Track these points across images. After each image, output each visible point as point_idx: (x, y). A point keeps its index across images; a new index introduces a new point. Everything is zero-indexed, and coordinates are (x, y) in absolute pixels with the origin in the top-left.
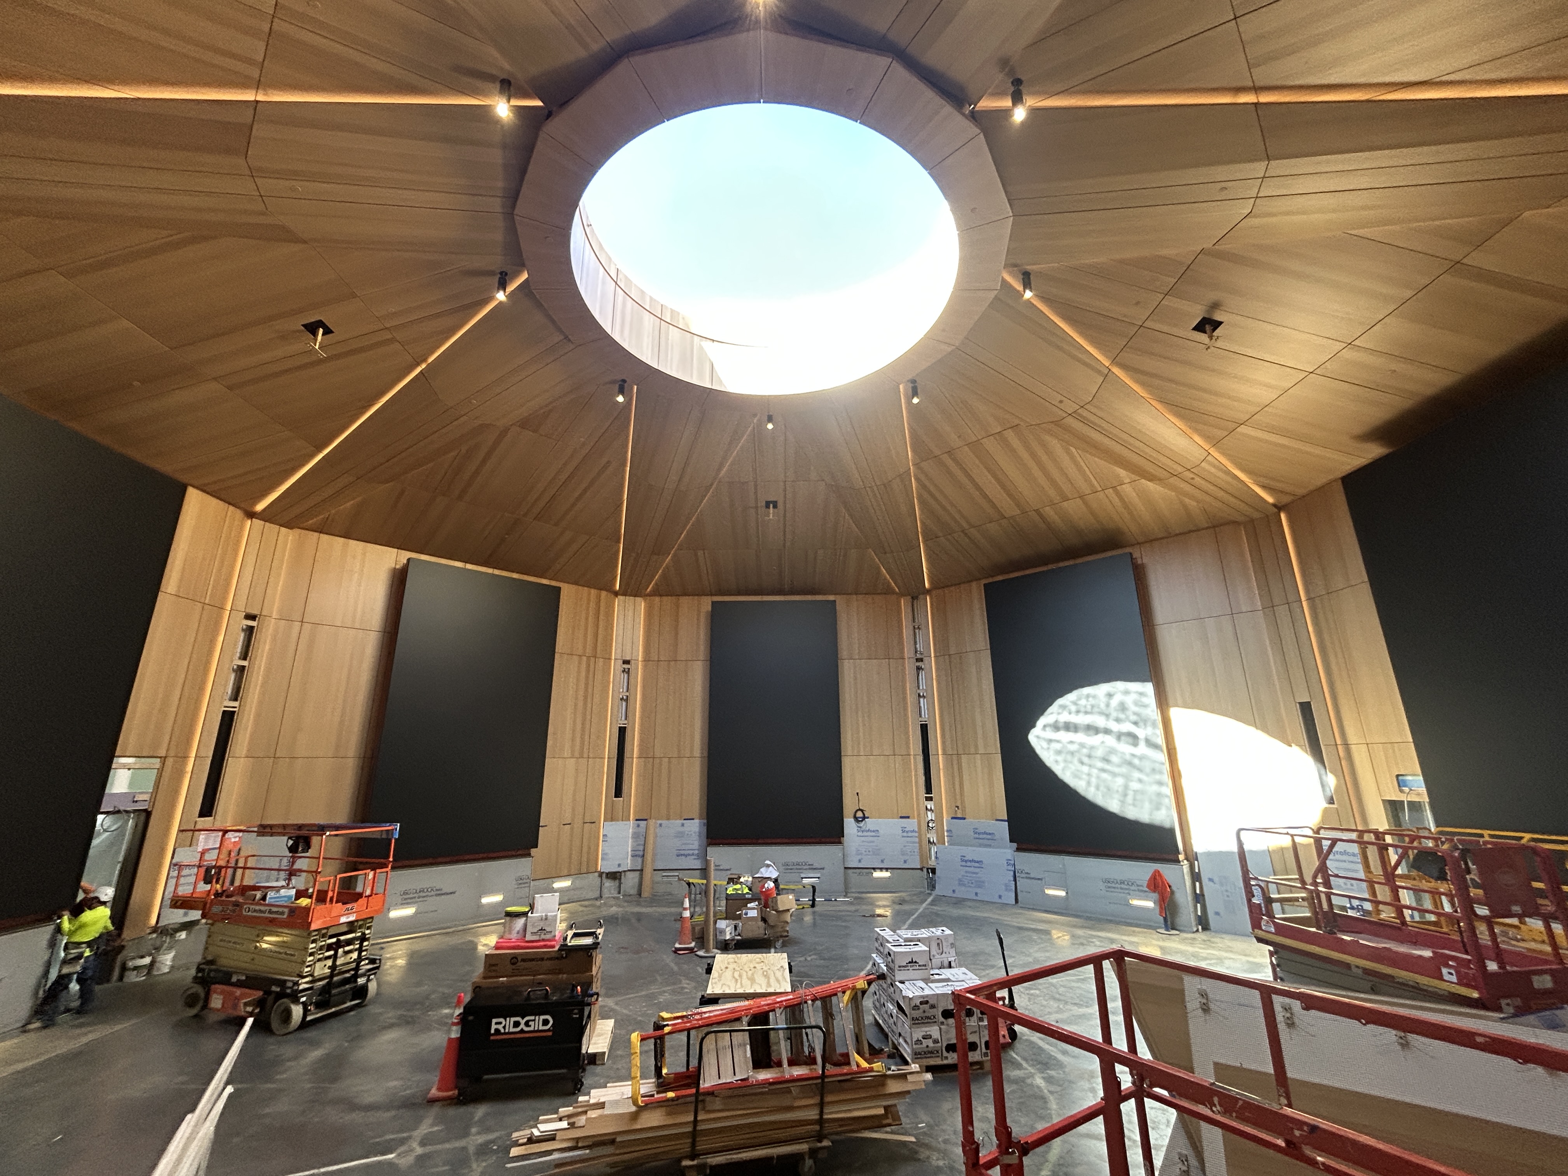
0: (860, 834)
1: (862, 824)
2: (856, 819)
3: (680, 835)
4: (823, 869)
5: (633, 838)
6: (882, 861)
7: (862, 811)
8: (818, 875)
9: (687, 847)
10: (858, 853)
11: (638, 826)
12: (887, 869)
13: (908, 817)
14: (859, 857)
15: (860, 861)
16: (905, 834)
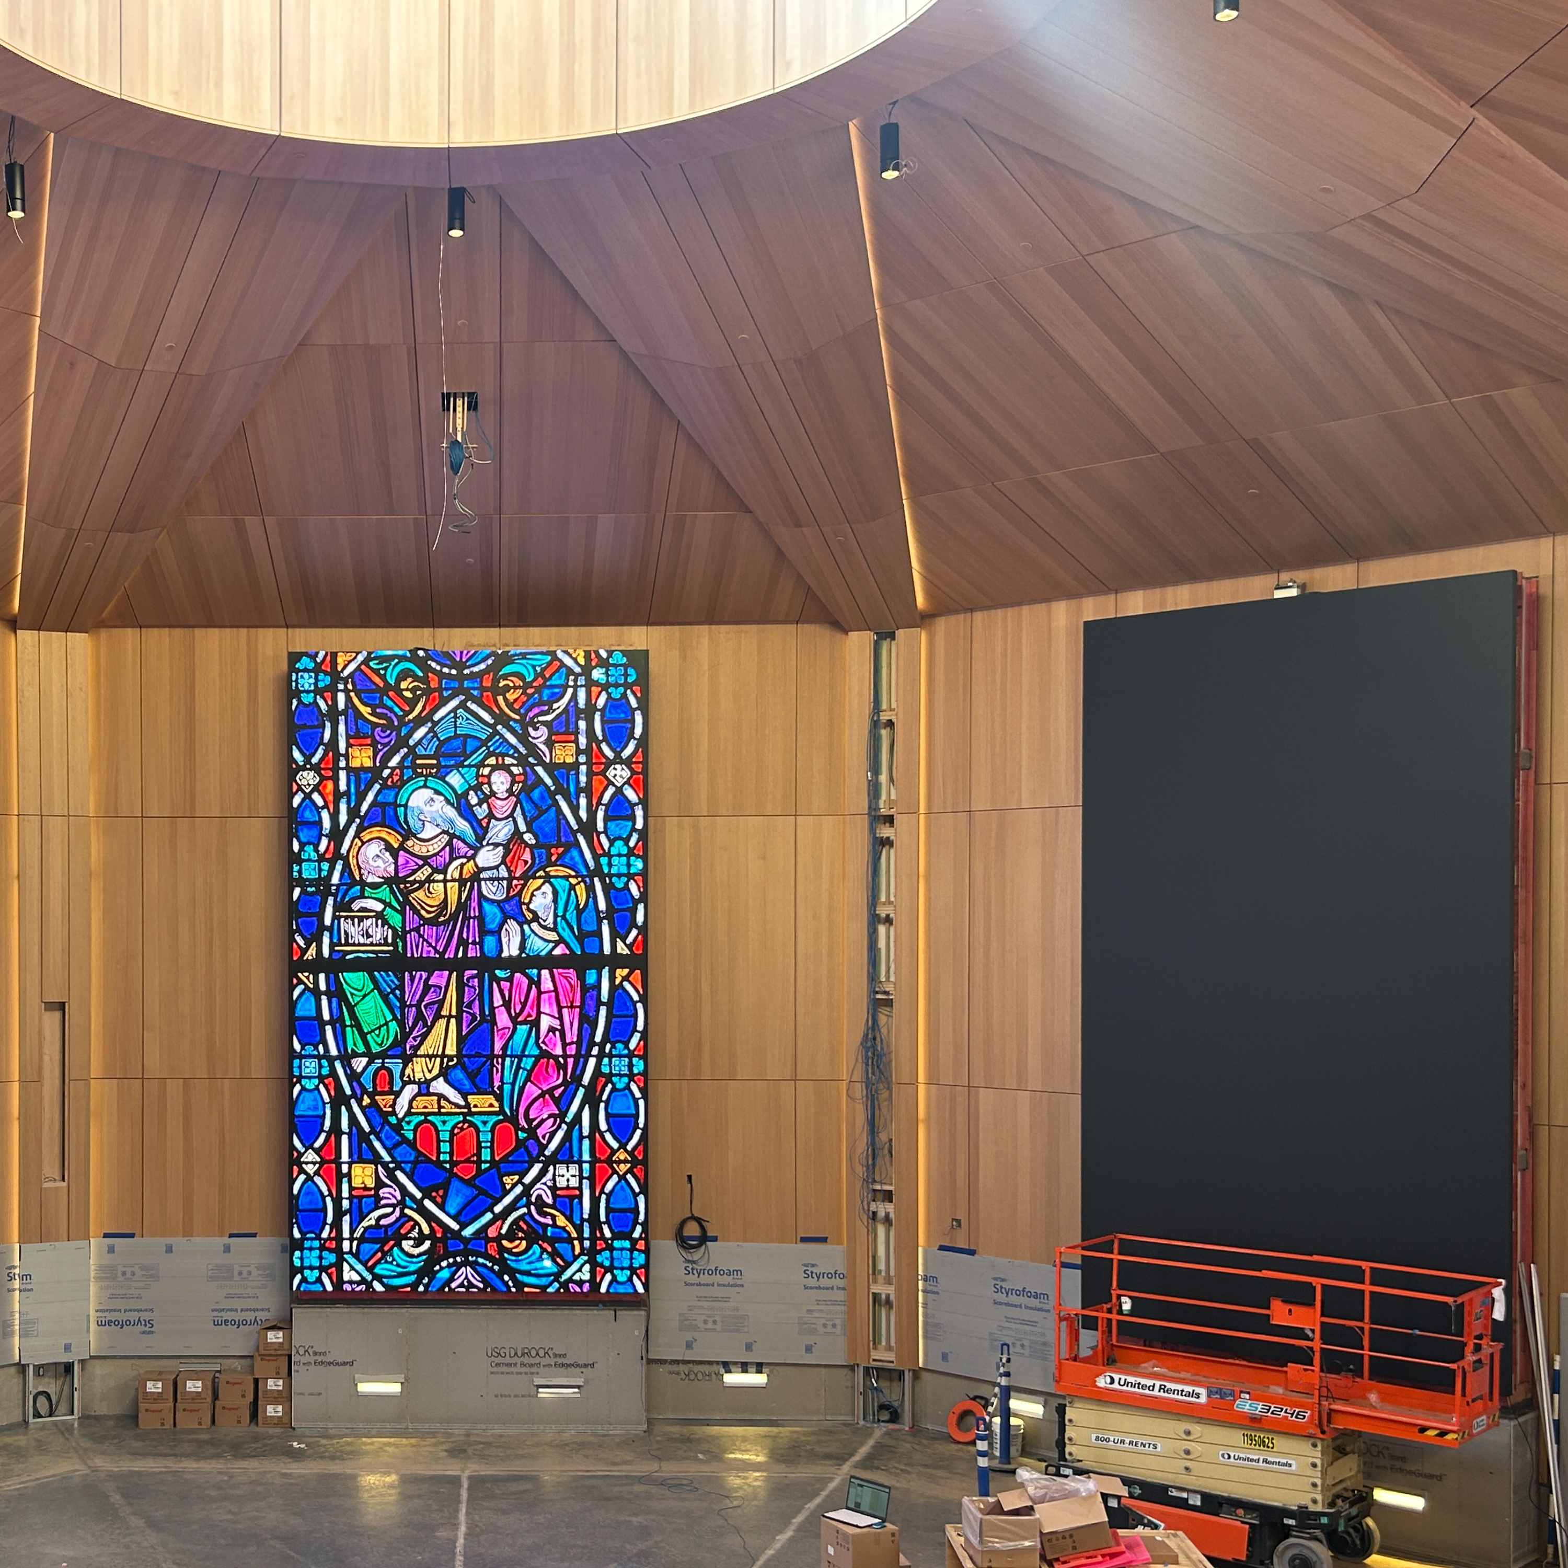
0: (693, 1278)
1: (697, 1255)
2: (682, 1241)
3: (222, 1274)
4: (592, 1365)
5: (98, 1279)
6: (749, 1347)
7: (699, 1220)
8: (580, 1382)
9: (237, 1304)
10: (686, 1325)
11: (111, 1250)
12: (759, 1368)
13: (824, 1240)
14: (689, 1336)
15: (689, 1345)
16: (812, 1282)
